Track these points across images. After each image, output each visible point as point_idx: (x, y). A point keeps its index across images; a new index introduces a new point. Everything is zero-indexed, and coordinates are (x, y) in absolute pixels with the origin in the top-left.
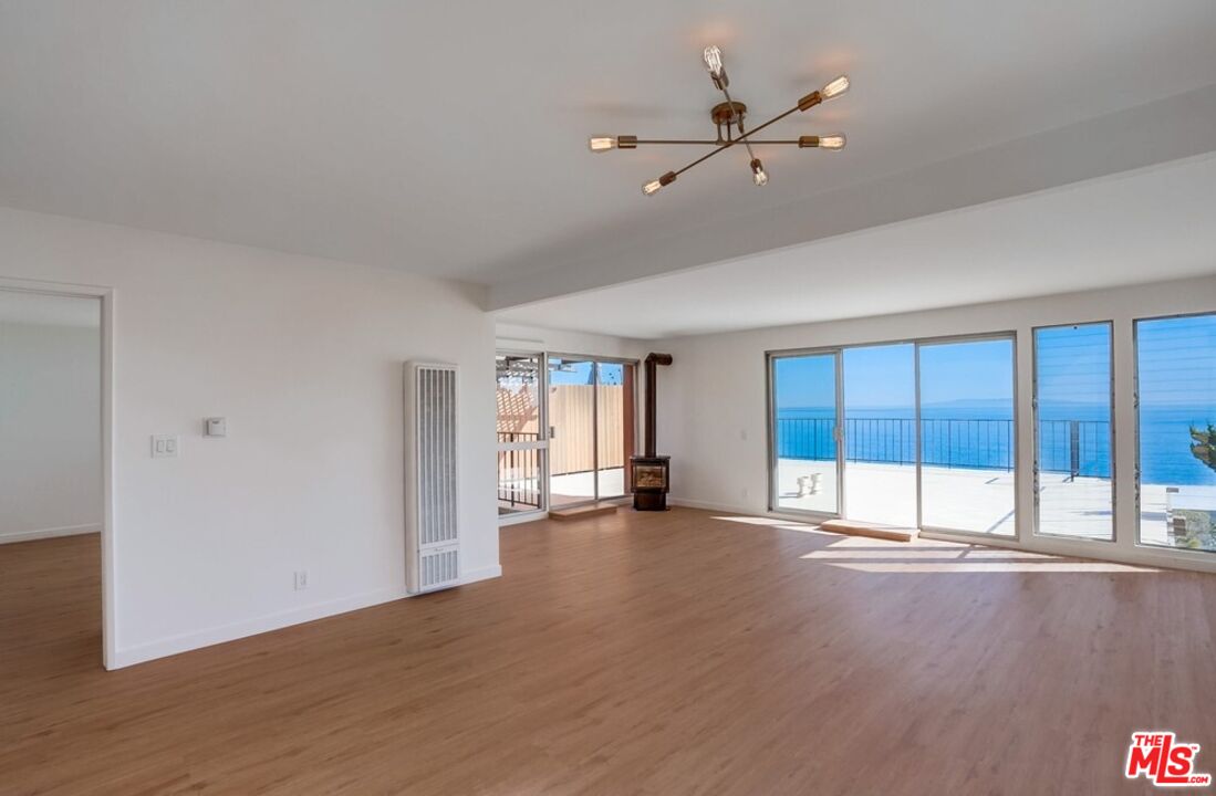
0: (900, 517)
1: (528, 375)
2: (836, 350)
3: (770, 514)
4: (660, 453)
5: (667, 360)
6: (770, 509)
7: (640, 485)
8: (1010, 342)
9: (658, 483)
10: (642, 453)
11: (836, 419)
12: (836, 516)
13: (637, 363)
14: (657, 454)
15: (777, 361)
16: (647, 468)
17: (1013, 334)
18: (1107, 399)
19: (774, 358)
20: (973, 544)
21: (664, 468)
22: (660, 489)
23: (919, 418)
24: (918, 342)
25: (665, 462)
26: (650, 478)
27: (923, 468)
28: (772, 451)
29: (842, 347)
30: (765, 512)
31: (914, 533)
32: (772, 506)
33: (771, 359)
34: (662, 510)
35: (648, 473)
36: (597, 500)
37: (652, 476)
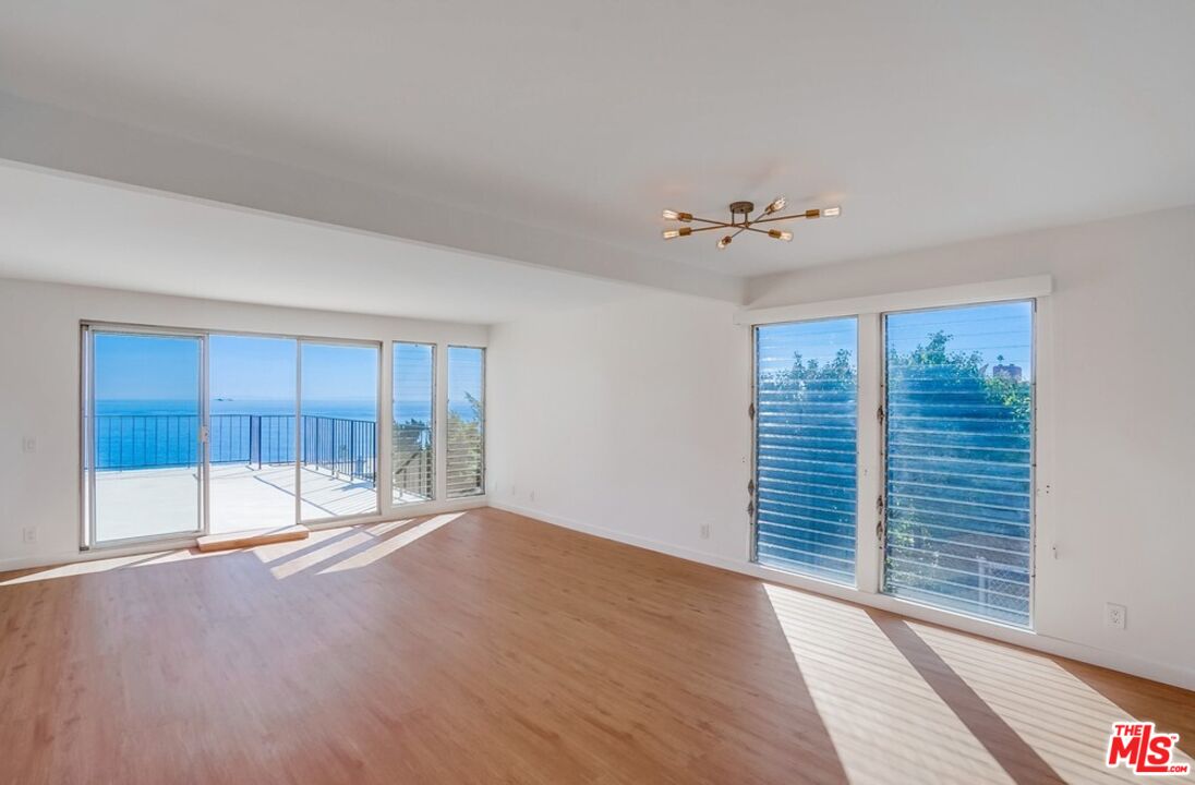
2: (200, 334)
3: (85, 555)
6: (83, 550)
11: (200, 416)
12: (198, 534)
17: (379, 344)
20: (352, 526)
24: (301, 339)
28: (87, 465)
29: (208, 331)
30: (77, 555)
31: (302, 529)
32: (87, 543)
33: (87, 334)
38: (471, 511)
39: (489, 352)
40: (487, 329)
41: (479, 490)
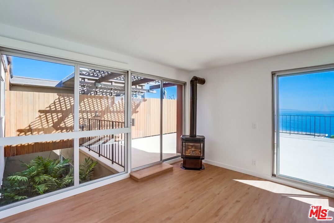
1: (135, 93)
5: (203, 82)
7: (188, 153)
9: (197, 153)
13: (185, 84)
14: (197, 135)
16: (191, 144)
19: (278, 76)
21: (202, 144)
22: (200, 157)
25: (202, 140)
26: (193, 150)
30: (270, 177)
32: (275, 173)
33: (275, 78)
34: (199, 169)
35: (192, 146)
36: (161, 160)
37: (195, 148)
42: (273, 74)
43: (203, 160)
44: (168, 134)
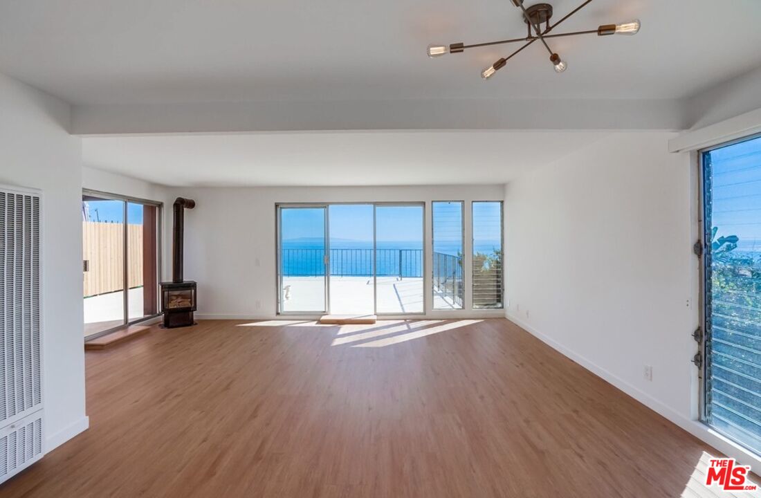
0: (364, 310)
2: (325, 205)
3: (278, 317)
4: (186, 278)
5: (191, 205)
6: (278, 314)
7: (172, 306)
8: (421, 208)
9: (187, 304)
10: (171, 280)
11: (325, 250)
12: (324, 313)
13: (160, 205)
14: (184, 280)
15: (283, 210)
16: (177, 293)
17: (424, 204)
18: (460, 239)
19: (281, 208)
20: (405, 320)
21: (193, 291)
22: (190, 308)
23: (375, 249)
24: (376, 204)
25: (192, 286)
26: (179, 300)
27: (377, 278)
28: (279, 273)
29: (328, 204)
30: (274, 316)
31: (375, 317)
32: (279, 311)
33: (279, 209)
34: (190, 325)
35: (177, 296)
36: (126, 323)
37: (182, 298)
38: (487, 319)
39: (505, 203)
40: (503, 187)
41: (500, 305)
42: (277, 205)
43: (194, 312)
44: (100, 295)
